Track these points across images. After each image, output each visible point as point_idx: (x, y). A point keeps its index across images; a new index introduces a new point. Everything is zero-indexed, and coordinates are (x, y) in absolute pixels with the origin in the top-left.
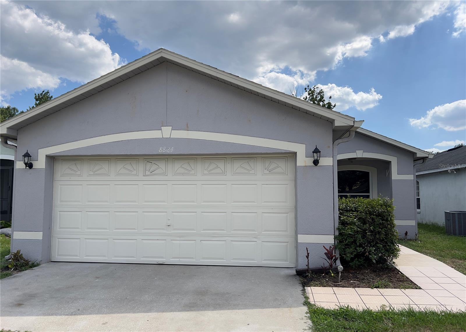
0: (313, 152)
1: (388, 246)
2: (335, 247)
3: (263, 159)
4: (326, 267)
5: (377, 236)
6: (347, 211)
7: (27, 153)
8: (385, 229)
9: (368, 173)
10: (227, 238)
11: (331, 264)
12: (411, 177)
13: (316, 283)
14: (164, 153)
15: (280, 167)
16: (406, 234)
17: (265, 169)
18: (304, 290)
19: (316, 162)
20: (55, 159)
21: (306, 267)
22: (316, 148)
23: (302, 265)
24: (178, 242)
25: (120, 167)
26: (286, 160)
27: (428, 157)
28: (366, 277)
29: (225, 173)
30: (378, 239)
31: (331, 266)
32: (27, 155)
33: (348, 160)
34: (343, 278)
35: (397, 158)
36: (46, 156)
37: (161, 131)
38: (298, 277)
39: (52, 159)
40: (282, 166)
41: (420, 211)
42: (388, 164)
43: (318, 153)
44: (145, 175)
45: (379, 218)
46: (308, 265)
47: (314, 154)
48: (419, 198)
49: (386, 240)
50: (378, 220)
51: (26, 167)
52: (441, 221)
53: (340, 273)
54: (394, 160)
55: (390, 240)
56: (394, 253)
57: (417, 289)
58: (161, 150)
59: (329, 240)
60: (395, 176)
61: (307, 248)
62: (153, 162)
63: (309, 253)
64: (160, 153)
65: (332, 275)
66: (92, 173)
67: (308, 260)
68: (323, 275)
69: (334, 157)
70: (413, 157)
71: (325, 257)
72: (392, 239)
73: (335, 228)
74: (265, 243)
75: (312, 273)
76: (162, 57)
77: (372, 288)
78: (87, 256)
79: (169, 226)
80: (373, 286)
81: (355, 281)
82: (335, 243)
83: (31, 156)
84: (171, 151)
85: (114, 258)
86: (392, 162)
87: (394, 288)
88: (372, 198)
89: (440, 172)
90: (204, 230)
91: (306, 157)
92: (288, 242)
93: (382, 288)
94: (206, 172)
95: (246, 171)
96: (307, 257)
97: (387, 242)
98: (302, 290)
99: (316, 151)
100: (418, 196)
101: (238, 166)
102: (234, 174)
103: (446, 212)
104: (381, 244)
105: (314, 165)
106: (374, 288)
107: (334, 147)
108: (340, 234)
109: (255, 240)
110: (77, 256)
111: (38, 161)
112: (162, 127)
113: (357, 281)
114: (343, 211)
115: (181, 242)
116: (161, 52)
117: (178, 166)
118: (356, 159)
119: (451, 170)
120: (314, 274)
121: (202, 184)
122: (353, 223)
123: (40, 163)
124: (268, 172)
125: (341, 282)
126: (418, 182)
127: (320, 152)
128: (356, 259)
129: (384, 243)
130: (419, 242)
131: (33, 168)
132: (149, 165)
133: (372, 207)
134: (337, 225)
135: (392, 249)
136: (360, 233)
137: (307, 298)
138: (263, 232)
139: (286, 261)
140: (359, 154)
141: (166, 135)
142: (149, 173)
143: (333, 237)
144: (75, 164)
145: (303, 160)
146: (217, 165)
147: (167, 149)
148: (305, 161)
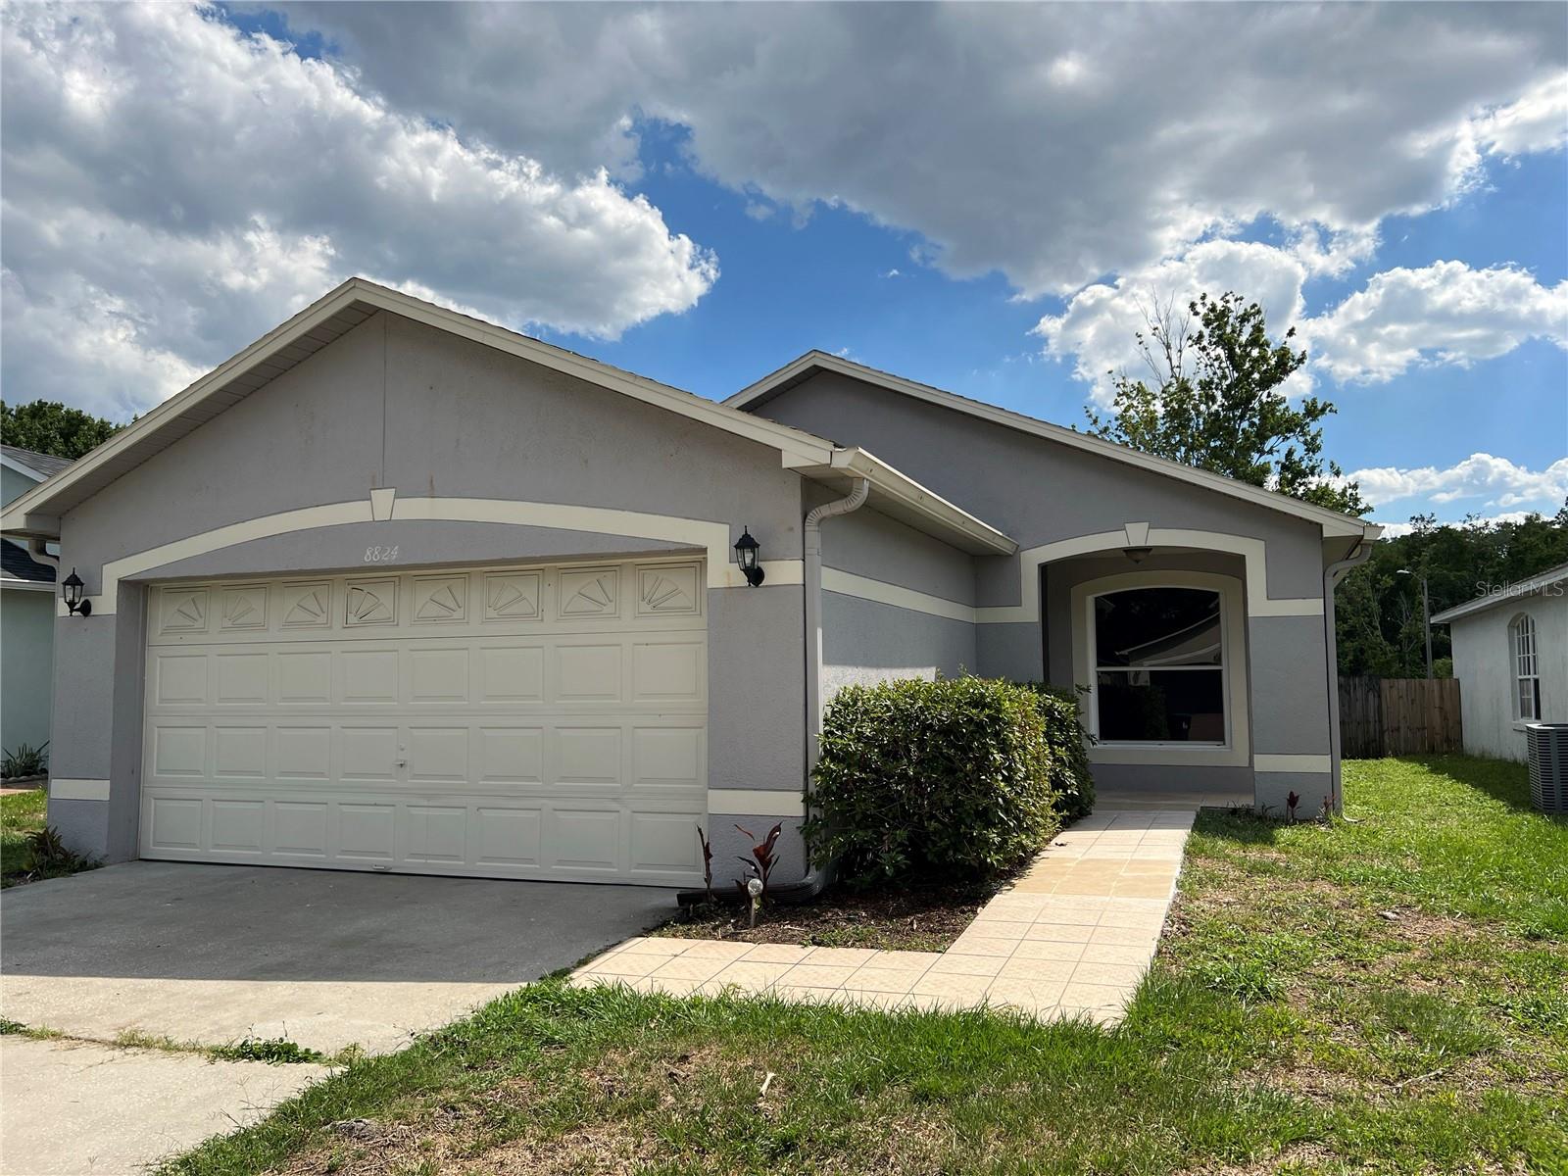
0: (740, 546)
3: (637, 570)
7: (74, 576)
8: (958, 775)
10: (545, 801)
12: (1313, 607)
14: (378, 564)
15: (683, 592)
16: (1293, 801)
17: (643, 600)
19: (755, 576)
20: (149, 589)
22: (745, 535)
24: (424, 811)
25: (288, 605)
29: (542, 615)
32: (74, 581)
35: (1263, 543)
36: (120, 582)
37: (369, 502)
39: (138, 591)
42: (1241, 565)
43: (754, 549)
44: (345, 625)
47: (744, 550)
48: (1538, 680)
51: (71, 612)
54: (1254, 552)
58: (370, 557)
59: (790, 805)
60: (1259, 604)
61: (700, 830)
62: (366, 588)
64: (368, 565)
66: (229, 624)
69: (806, 559)
70: (1321, 538)
73: (808, 770)
74: (640, 817)
76: (357, 302)
78: (217, 846)
79: (402, 765)
82: (807, 816)
83: (82, 584)
84: (392, 556)
85: (277, 854)
86: (1247, 558)
90: (487, 778)
91: (730, 562)
92: (699, 814)
94: (492, 613)
95: (593, 607)
97: (960, 814)
99: (747, 543)
101: (572, 592)
102: (564, 615)
105: (750, 584)
107: (807, 528)
109: (614, 806)
110: (193, 845)
111: (100, 594)
112: (372, 492)
113: (804, 926)
115: (432, 811)
116: (354, 287)
117: (423, 599)
121: (483, 646)
123: (106, 603)
124: (648, 608)
127: (757, 545)
131: (92, 613)
132: (356, 597)
134: (815, 762)
138: (636, 785)
139: (693, 868)
140: (1137, 535)
141: (382, 514)
142: (357, 620)
143: (801, 796)
144: (193, 599)
145: (723, 571)
146: (519, 592)
147: (383, 551)
148: (728, 574)
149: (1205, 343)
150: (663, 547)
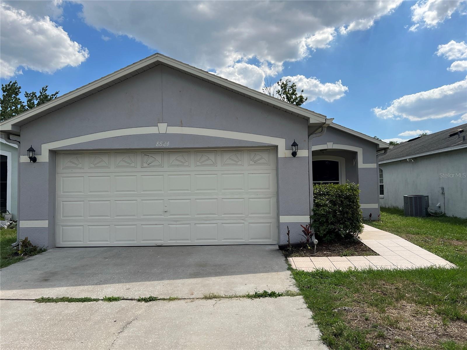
0: (292, 145)
1: (354, 223)
2: (311, 225)
3: (249, 152)
4: (304, 242)
5: (346, 215)
6: (320, 195)
7: (31, 148)
8: (352, 209)
9: (337, 163)
10: (218, 221)
11: (308, 239)
12: (374, 166)
13: (296, 254)
14: (161, 147)
15: (264, 158)
16: (370, 215)
17: (251, 160)
18: (287, 261)
19: (294, 154)
20: (56, 153)
21: (288, 243)
22: (294, 142)
23: (284, 241)
24: (174, 226)
25: (119, 160)
26: (269, 152)
27: (389, 148)
28: (337, 248)
29: (216, 165)
30: (346, 218)
31: (308, 240)
32: (31, 150)
33: (320, 151)
34: (318, 250)
35: (362, 149)
36: (49, 150)
37: (157, 127)
38: (280, 251)
39: (54, 153)
40: (265, 157)
41: (384, 197)
42: (355, 154)
43: (296, 146)
44: (142, 167)
45: (347, 200)
46: (288, 241)
47: (293, 147)
48: (383, 185)
49: (352, 219)
50: (346, 202)
51: (31, 161)
52: (401, 204)
53: (315, 246)
54: (359, 151)
55: (356, 218)
56: (359, 229)
57: (376, 255)
58: (158, 145)
59: (306, 219)
60: (361, 165)
61: (288, 227)
62: (150, 155)
63: (289, 231)
64: (157, 147)
65: (309, 248)
66: (93, 166)
67: (289, 237)
68: (302, 248)
69: (309, 150)
70: (376, 148)
71: (303, 234)
72: (357, 217)
73: (311, 209)
74: (251, 225)
75: (292, 247)
76: (158, 61)
77: (341, 256)
79: (166, 212)
80: (342, 255)
81: (327, 252)
82: (310, 223)
83: (35, 151)
84: (167, 145)
85: (116, 242)
86: (358, 153)
87: (359, 256)
88: (341, 184)
89: (400, 161)
90: (198, 214)
91: (286, 150)
92: (271, 223)
93: (349, 256)
94: (198, 164)
95: (233, 162)
96: (288, 234)
97: (353, 220)
98: (285, 260)
99: (295, 144)
100: (382, 183)
101: (227, 158)
102: (223, 165)
103: (404, 196)
104: (349, 222)
105: (292, 156)
106: (343, 256)
107: (309, 141)
108: (315, 214)
109: (243, 221)
110: (80, 241)
111: (41, 155)
112: (158, 124)
113: (329, 252)
114: (317, 195)
115: (178, 226)
116: (157, 56)
117: (173, 159)
118: (327, 150)
119: (409, 159)
120: (294, 248)
121: (195, 174)
122: (326, 205)
123: (44, 157)
124: (253, 163)
125: (316, 253)
126: (382, 170)
127: (297, 145)
128: (328, 235)
129: (351, 221)
130: (381, 222)
131: (37, 161)
132: (146, 157)
133: (341, 191)
134: (312, 207)
135: (357, 226)
136: (331, 213)
137: (290, 265)
138: (249, 215)
139: (269, 239)
140: (330, 146)
141: (162, 131)
142: (146, 165)
143: (309, 216)
144: (76, 157)
145: (283, 152)
146: (208, 157)
147: (163, 143)
148: (285, 153)
149: (280, 93)
150: (264, 145)
